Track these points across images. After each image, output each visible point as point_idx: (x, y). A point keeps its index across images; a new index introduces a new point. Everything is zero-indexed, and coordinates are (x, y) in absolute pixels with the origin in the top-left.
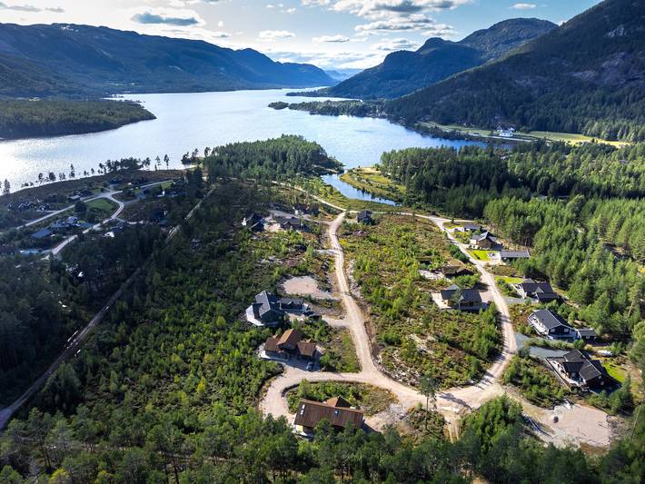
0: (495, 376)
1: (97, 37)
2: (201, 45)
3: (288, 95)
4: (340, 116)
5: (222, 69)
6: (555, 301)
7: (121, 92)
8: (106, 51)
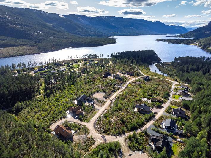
0: (126, 136)
1: (111, 19)
2: (142, 20)
3: (167, 36)
4: (179, 44)
5: (147, 28)
6: (180, 117)
7: (114, 35)
8: (113, 23)
